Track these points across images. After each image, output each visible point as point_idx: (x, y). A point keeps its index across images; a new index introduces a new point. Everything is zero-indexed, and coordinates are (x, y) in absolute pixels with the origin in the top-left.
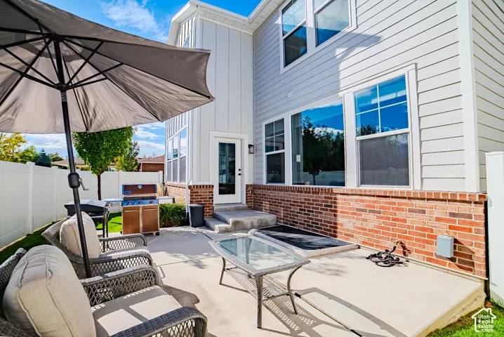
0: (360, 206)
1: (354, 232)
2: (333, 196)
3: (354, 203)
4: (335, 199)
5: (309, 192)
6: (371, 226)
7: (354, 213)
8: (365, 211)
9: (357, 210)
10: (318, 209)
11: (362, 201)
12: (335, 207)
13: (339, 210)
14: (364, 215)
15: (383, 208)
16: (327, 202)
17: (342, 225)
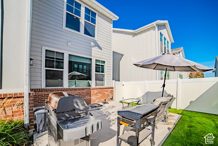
0: (97, 92)
1: (95, 100)
2: (89, 90)
3: (96, 91)
4: (90, 91)
5: (80, 90)
6: (99, 97)
7: (96, 94)
8: (98, 93)
9: (96, 93)
10: (84, 95)
11: (97, 90)
12: (90, 94)
13: (91, 94)
14: (98, 94)
15: (102, 91)
16: (88, 92)
17: (92, 99)
